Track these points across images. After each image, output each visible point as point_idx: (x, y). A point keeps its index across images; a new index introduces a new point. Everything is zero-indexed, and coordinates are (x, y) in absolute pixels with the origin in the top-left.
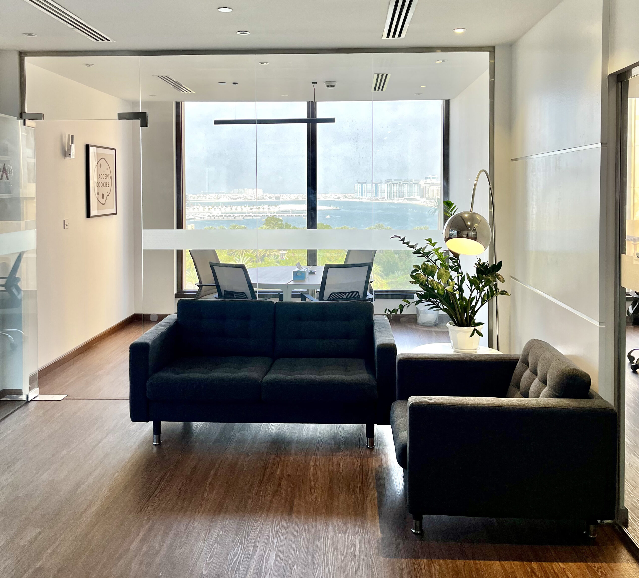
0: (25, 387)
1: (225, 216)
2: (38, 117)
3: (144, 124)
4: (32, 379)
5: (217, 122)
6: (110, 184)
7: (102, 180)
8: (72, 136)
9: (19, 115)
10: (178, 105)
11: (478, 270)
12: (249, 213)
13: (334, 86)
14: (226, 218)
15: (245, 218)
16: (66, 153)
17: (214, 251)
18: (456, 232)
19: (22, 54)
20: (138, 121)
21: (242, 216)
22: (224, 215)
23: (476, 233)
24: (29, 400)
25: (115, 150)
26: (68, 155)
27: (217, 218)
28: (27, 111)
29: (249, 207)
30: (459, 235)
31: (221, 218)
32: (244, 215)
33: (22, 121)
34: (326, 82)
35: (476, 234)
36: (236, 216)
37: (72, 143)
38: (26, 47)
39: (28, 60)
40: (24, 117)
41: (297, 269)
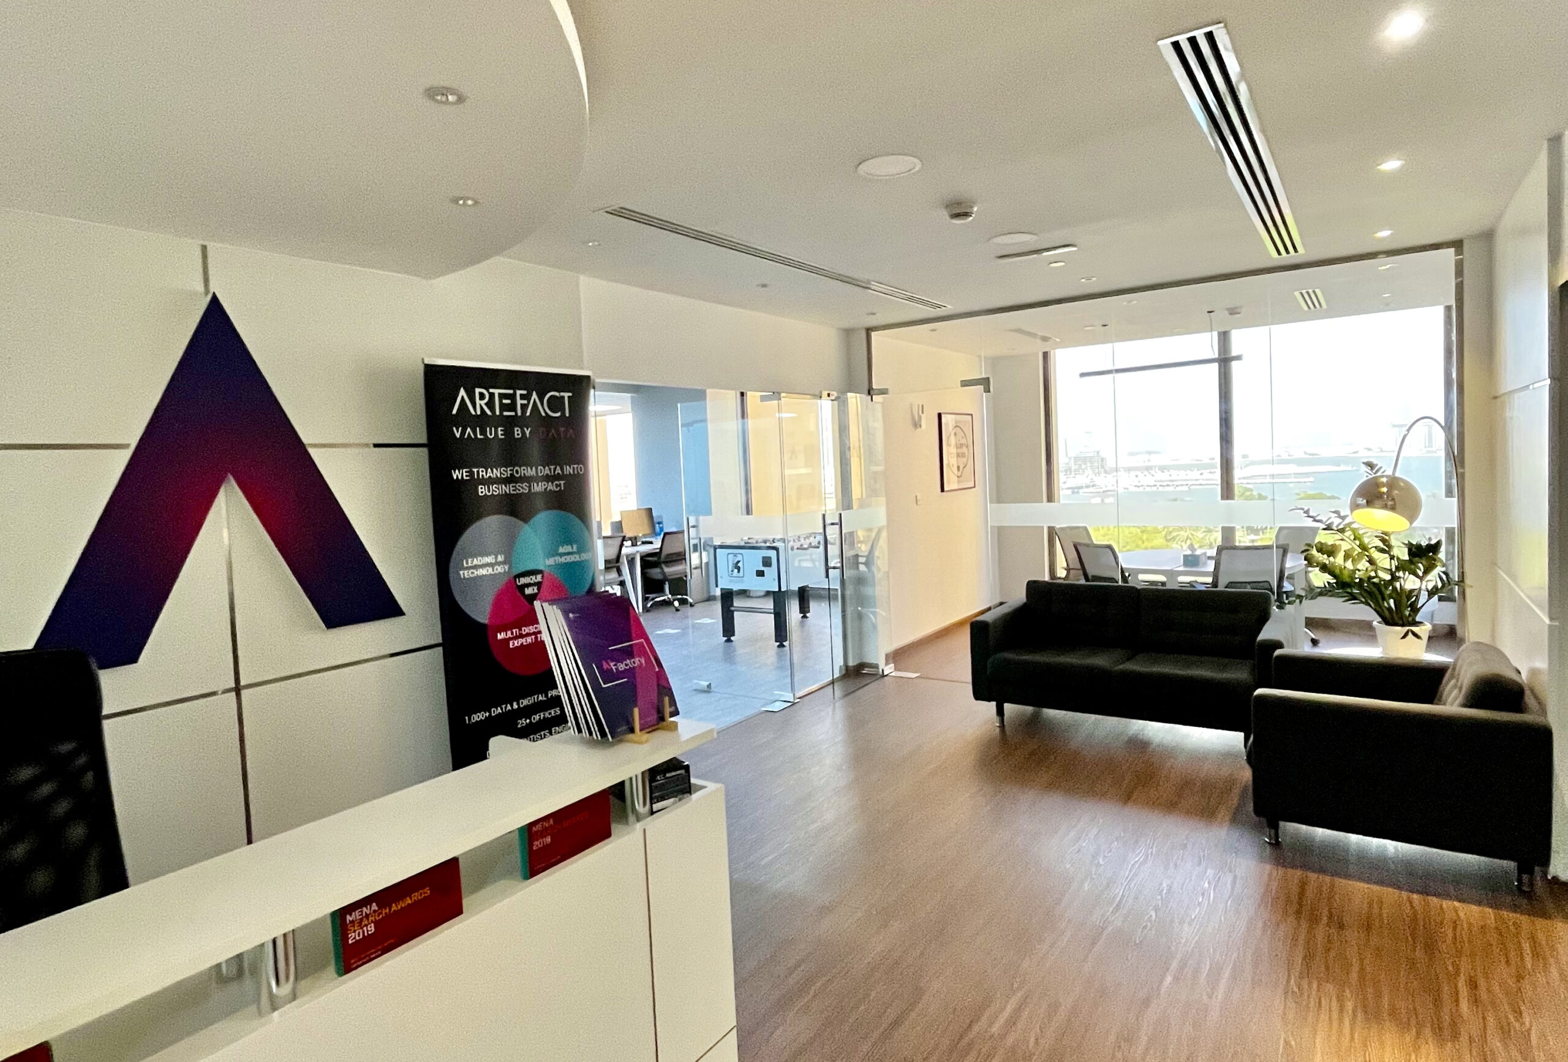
0: (881, 663)
1: (1161, 486)
2: (883, 392)
3: (987, 390)
4: (887, 656)
5: (1083, 375)
6: (966, 454)
7: (960, 451)
8: (923, 406)
9: (867, 392)
10: (1046, 355)
11: (1410, 553)
12: (1198, 480)
13: (1239, 313)
14: (1162, 488)
15: (1192, 487)
16: (917, 425)
17: (1085, 529)
18: (1365, 501)
19: (869, 331)
20: (981, 387)
21: (1187, 485)
22: (1158, 484)
23: (1395, 502)
24: (885, 674)
25: (972, 415)
26: (918, 426)
27: (1148, 489)
28: (874, 387)
29: (1198, 470)
30: (1369, 503)
31: (1154, 489)
32: (1190, 483)
33: (870, 397)
34: (1227, 309)
35: (1395, 504)
36: (1177, 486)
37: (923, 413)
38: (872, 321)
39: (873, 334)
40: (872, 392)
41: (1189, 552)
